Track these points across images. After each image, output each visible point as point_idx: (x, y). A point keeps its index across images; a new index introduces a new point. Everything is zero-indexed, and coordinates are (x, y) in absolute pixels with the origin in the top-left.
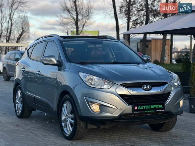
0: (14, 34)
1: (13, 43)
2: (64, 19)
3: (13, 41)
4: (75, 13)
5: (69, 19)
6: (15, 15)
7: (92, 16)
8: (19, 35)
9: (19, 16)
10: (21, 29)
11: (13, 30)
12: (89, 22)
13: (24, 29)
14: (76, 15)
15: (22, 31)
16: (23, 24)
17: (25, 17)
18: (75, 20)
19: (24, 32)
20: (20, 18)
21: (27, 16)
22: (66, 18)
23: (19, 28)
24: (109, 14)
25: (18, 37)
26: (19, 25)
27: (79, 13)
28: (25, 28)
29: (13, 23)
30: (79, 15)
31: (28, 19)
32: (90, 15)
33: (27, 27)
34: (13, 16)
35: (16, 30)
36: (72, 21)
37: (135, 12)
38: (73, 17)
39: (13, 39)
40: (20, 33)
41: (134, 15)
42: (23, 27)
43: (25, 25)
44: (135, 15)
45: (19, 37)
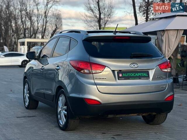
0: (49, 30)
1: (47, 38)
2: (88, 18)
3: (47, 37)
4: (98, 12)
5: (93, 17)
6: (50, 13)
7: (113, 15)
8: (53, 31)
9: (53, 14)
10: (55, 26)
11: (48, 27)
12: (110, 21)
13: (57, 26)
14: (99, 14)
15: (55, 27)
16: (56, 21)
17: (58, 14)
18: (97, 18)
19: (58, 29)
20: (54, 15)
21: (60, 14)
22: (90, 17)
23: (53, 25)
24: (129, 13)
25: (51, 33)
26: (53, 22)
27: (101, 12)
28: (59, 25)
29: (48, 21)
30: (102, 14)
31: (61, 17)
32: (111, 15)
33: (60, 24)
34: (48, 14)
35: (50, 27)
36: (95, 20)
37: (153, 12)
38: (96, 16)
39: (47, 34)
40: (54, 29)
41: (151, 14)
42: (57, 24)
43: (59, 22)
44: (153, 14)
45: (53, 33)
